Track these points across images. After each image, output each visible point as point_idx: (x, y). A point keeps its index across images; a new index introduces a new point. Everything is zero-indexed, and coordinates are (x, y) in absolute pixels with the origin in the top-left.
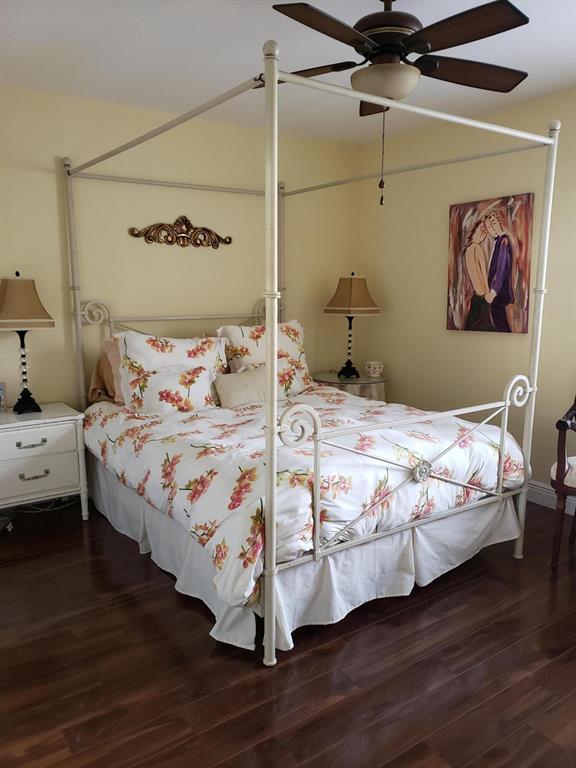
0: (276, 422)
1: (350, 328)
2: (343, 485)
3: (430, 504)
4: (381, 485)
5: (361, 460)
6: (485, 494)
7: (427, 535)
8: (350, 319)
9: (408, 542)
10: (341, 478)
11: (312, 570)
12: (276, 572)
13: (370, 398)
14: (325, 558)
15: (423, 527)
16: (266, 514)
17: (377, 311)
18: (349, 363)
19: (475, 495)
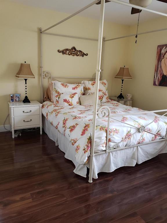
0: (97, 111)
1: (122, 83)
2: (116, 132)
3: (143, 139)
4: (128, 132)
5: (123, 124)
6: (161, 138)
7: (142, 149)
8: (123, 80)
9: (136, 150)
10: (116, 129)
11: (105, 156)
12: (94, 155)
13: (127, 105)
14: (109, 153)
15: (141, 146)
16: (92, 138)
17: (131, 78)
18: (121, 94)
19: (158, 138)
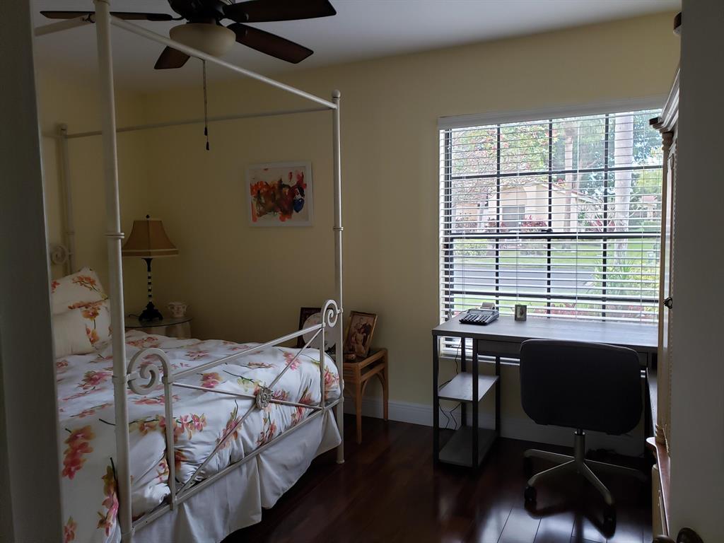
0: (126, 372)
1: (149, 270)
2: (197, 423)
3: (272, 428)
4: (232, 416)
5: (212, 395)
6: (313, 410)
7: (270, 460)
8: (149, 261)
9: (255, 468)
10: (194, 417)
11: (168, 522)
12: (133, 534)
14: (181, 506)
15: (266, 452)
17: (176, 252)
18: (150, 306)
19: (306, 411)
